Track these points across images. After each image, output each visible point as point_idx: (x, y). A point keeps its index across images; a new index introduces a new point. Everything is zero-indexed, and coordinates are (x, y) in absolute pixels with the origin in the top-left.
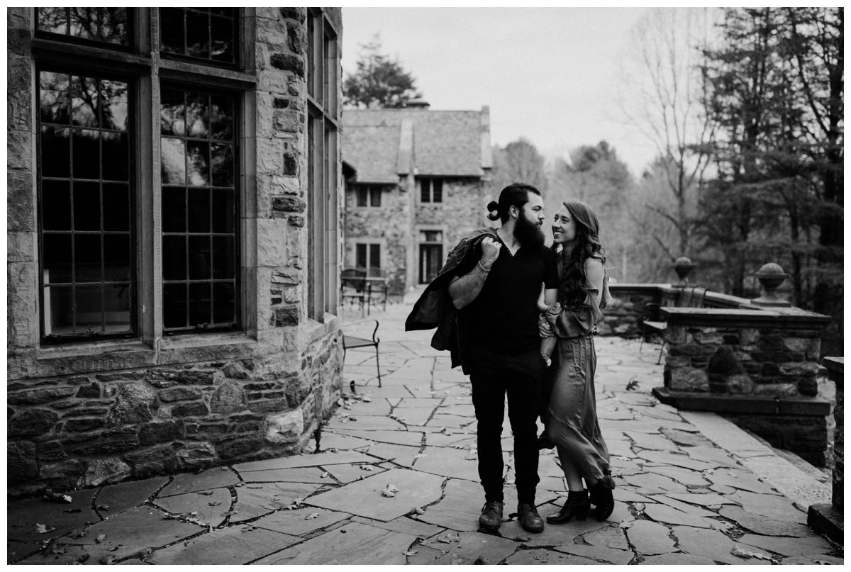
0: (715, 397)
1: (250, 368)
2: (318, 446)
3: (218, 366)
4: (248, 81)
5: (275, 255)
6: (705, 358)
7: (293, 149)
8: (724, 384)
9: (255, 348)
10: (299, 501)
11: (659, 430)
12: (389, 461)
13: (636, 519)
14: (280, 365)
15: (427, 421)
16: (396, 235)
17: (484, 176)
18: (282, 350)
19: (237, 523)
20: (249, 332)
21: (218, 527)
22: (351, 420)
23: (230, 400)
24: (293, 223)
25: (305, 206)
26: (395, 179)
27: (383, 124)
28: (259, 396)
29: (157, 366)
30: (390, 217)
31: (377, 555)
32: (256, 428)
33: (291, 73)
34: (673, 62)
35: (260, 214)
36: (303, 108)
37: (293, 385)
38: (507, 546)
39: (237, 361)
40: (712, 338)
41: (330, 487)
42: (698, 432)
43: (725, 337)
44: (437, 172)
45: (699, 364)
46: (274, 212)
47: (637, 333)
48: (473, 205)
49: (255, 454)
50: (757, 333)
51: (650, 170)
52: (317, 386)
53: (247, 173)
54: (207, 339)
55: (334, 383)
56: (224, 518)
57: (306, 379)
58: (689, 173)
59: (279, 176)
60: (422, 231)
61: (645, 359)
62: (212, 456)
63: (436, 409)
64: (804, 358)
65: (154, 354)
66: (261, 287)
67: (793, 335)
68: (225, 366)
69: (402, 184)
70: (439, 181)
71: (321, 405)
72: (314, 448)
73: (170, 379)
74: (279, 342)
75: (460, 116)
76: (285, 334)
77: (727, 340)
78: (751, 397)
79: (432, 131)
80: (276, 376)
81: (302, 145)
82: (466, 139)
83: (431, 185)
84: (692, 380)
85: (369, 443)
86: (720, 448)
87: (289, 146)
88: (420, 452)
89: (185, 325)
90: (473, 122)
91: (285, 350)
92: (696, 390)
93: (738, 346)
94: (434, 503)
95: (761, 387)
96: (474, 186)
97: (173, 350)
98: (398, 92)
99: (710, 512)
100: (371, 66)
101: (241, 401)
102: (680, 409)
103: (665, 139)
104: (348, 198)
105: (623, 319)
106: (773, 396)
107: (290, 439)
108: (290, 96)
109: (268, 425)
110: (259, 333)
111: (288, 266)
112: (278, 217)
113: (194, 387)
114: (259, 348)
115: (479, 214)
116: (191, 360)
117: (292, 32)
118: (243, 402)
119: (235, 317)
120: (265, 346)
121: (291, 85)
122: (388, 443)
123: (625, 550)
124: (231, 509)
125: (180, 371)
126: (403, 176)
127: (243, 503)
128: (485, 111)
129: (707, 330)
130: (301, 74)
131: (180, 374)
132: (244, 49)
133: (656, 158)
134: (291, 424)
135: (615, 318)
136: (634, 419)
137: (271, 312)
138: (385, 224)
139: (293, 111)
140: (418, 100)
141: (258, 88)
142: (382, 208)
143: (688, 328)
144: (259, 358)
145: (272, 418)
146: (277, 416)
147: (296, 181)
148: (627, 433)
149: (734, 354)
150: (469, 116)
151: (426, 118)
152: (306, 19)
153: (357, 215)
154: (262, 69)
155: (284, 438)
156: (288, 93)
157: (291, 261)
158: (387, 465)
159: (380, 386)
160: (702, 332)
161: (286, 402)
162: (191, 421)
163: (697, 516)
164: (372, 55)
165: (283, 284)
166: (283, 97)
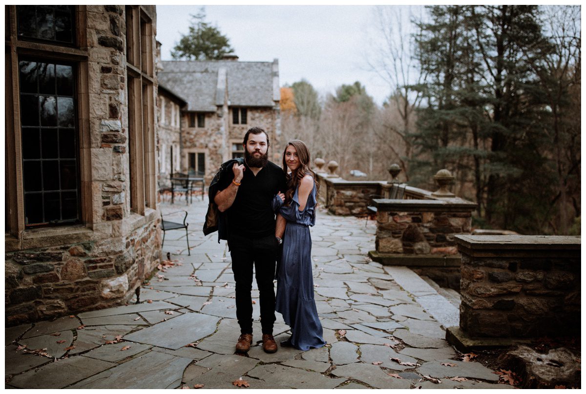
0: (407, 256)
1: (89, 249)
2: (138, 299)
3: (65, 248)
4: (82, 55)
5: (105, 173)
6: (400, 232)
7: (116, 100)
8: (412, 248)
9: (92, 236)
10: (119, 338)
11: (367, 280)
12: (186, 308)
13: (339, 341)
14: (110, 246)
15: (216, 278)
16: (215, 147)
17: (274, 106)
18: (111, 236)
19: (74, 355)
20: (87, 225)
21: (61, 358)
22: (165, 279)
23: (75, 271)
24: (117, 151)
25: (125, 138)
26: (214, 109)
27: (206, 71)
28: (95, 268)
29: (21, 250)
30: (211, 135)
31: (164, 373)
32: (94, 289)
33: (113, 49)
34: (400, 30)
35: (93, 145)
36: (123, 73)
37: (120, 259)
38: (250, 363)
39: (79, 245)
40: (404, 218)
41: (142, 327)
42: (393, 280)
43: (413, 218)
44: (243, 103)
45: (397, 235)
46: (103, 143)
47: (366, 213)
48: (268, 126)
49: (94, 306)
50: (432, 215)
51: (388, 102)
52: (140, 258)
53: (83, 117)
54: (58, 231)
55: (154, 255)
56: (65, 352)
57: (130, 254)
58: (411, 103)
59: (106, 119)
60: (233, 144)
61: (367, 231)
62: (63, 308)
63: (224, 270)
64: (462, 230)
65: (19, 242)
66: (95, 194)
67: (455, 216)
68: (70, 248)
69: (219, 112)
70: (245, 110)
71: (143, 270)
72: (136, 300)
73: (31, 259)
74: (109, 231)
75: (259, 65)
76: (113, 226)
77: (415, 220)
78: (429, 256)
79: (240, 76)
80: (107, 254)
81: (123, 98)
82: (263, 81)
83: (239, 112)
84: (392, 246)
85: (174, 295)
86: (404, 290)
87: (113, 99)
88: (208, 301)
89: (42, 222)
90: (267, 70)
91: (113, 236)
92: (395, 252)
93: (420, 224)
94: (210, 336)
95: (435, 249)
96: (269, 113)
97: (32, 239)
98: (218, 48)
99: (387, 334)
100: (199, 30)
101: (83, 271)
102: (384, 264)
103: (395, 81)
104: (182, 121)
105: (357, 204)
106: (443, 255)
107: (118, 295)
108: (113, 65)
109: (103, 286)
110: (94, 225)
111: (114, 180)
112: (106, 147)
113: (48, 263)
114: (95, 235)
115: (272, 132)
116: (45, 245)
117: (113, 21)
118: (84, 272)
119: (78, 215)
120: (99, 234)
121: (113, 58)
122: (187, 295)
123: (326, 362)
124: (72, 345)
125: (38, 253)
126: (220, 107)
127: (80, 340)
128: (276, 62)
129: (402, 214)
130: (121, 50)
131: (38, 255)
132: (79, 33)
133: (391, 93)
134: (119, 285)
135: (352, 204)
136: (353, 273)
137: (103, 211)
138: (208, 139)
139: (115, 75)
140: (231, 54)
141: (89, 60)
142: (206, 128)
143: (389, 213)
144: (95, 242)
145: (105, 281)
146: (109, 281)
147: (118, 122)
148: (346, 282)
149: (419, 228)
150: (264, 65)
151: (235, 66)
152: (124, 12)
153: (188, 133)
154: (92, 47)
155: (114, 295)
156: (111, 63)
157: (116, 176)
158: (183, 311)
159: (189, 255)
160: (398, 215)
161: (115, 271)
162: (47, 286)
163: (378, 337)
164: (200, 23)
165: (111, 192)
166: (108, 66)
